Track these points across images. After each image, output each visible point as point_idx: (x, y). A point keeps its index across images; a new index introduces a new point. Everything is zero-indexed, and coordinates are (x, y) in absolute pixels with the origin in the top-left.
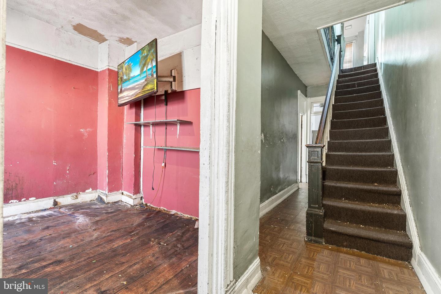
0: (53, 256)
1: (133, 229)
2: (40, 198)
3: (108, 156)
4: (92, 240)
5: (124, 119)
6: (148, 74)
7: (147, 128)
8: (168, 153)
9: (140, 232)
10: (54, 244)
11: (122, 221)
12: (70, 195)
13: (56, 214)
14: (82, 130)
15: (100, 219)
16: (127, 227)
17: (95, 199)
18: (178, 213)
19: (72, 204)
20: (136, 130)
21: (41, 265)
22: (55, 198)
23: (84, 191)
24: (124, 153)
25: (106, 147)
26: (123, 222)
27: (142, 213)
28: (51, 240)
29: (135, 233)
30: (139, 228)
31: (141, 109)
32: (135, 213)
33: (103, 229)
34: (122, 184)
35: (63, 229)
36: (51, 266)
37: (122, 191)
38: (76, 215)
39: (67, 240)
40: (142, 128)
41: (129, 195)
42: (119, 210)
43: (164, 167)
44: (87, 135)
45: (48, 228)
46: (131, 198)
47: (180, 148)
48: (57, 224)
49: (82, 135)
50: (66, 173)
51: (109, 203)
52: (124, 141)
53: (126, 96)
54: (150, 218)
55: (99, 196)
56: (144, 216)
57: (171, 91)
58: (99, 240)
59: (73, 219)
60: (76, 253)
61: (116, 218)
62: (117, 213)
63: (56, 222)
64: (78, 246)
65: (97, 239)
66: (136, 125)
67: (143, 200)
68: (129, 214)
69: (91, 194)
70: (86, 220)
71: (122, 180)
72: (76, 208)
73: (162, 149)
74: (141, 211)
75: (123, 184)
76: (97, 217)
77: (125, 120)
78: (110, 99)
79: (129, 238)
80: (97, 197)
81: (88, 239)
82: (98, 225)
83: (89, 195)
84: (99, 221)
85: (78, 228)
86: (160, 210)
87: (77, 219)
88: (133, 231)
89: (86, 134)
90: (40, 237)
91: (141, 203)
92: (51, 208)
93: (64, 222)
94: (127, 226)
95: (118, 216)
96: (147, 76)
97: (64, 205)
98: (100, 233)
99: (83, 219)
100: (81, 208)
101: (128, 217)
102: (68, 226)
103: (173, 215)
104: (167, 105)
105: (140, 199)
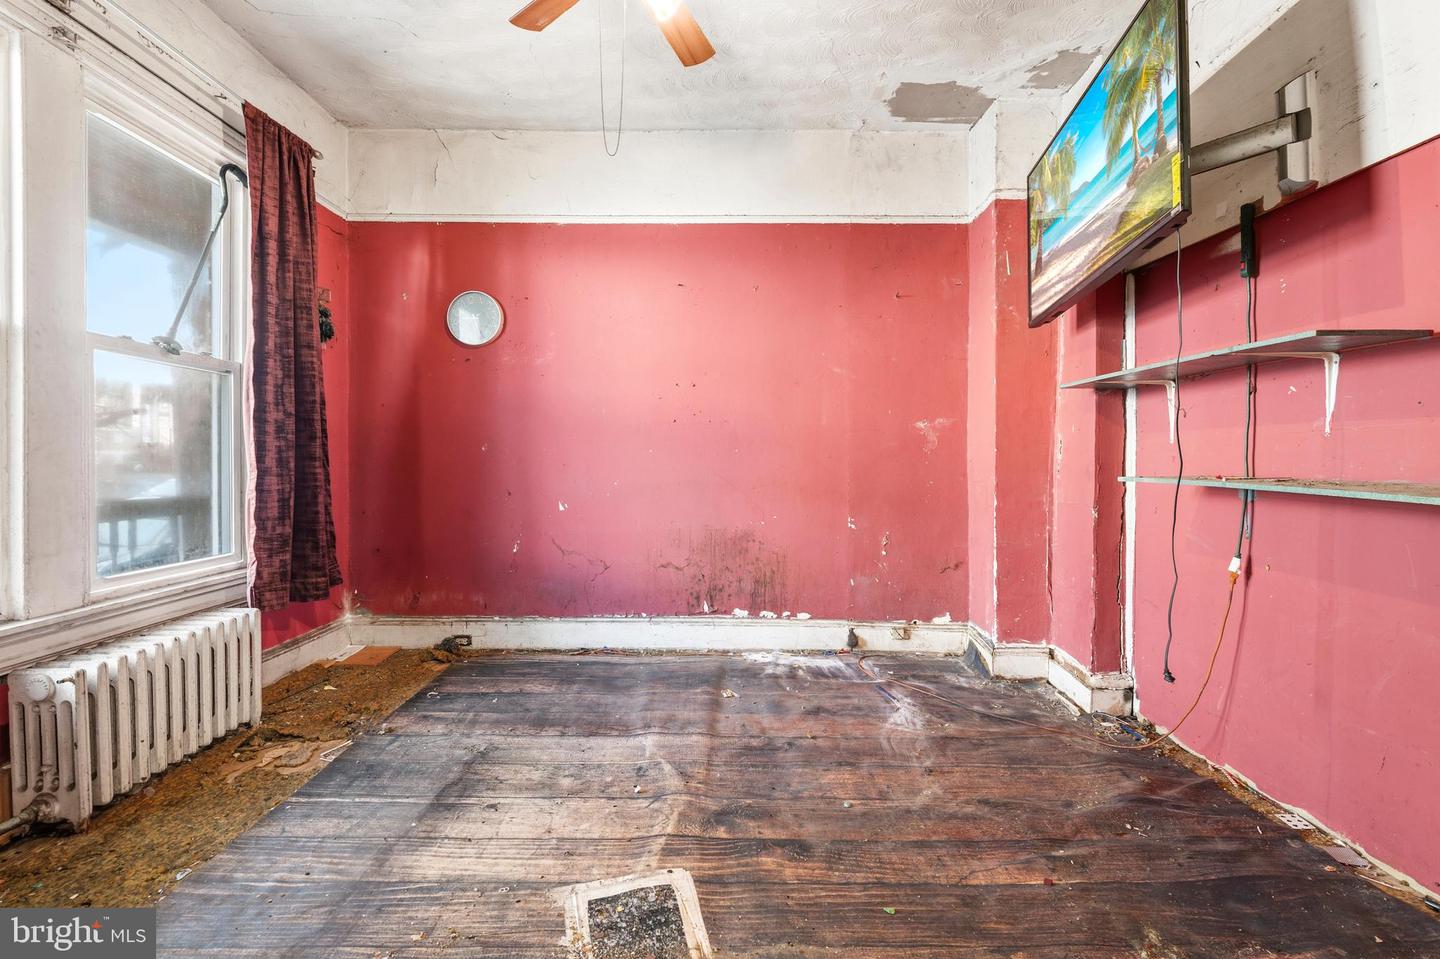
0: (796, 816)
1: (1068, 830)
2: (820, 618)
3: (998, 509)
4: (908, 811)
5: (1055, 372)
6: (1139, 151)
7: (1152, 401)
8: (1262, 509)
9: (1094, 856)
10: (812, 775)
11: (1032, 770)
12: (889, 625)
13: (849, 672)
14: (921, 425)
15: (956, 734)
16: (1043, 810)
17: (960, 652)
18: (1332, 833)
19: (896, 653)
20: (1101, 409)
21: (760, 833)
22: (853, 624)
23: (928, 619)
24: (1056, 502)
25: (993, 481)
26: (1035, 777)
27: (1121, 761)
28: (813, 757)
29: (1070, 852)
30: (1095, 837)
31: (1124, 320)
32: (1089, 754)
33: (957, 777)
34: (1049, 619)
35: (849, 732)
36: (779, 851)
37: (1048, 643)
38: (894, 692)
39: (846, 776)
40: (1131, 401)
41: (1074, 668)
42: (1032, 718)
43: (1241, 580)
44: (935, 439)
45: (816, 712)
46: (1083, 682)
47: (1342, 485)
48: (839, 708)
49: (921, 439)
50: (880, 554)
51: (1003, 678)
52: (1058, 456)
53: (1057, 278)
54: (1159, 803)
55: (971, 644)
56: (1128, 785)
57: (1284, 194)
58: (930, 819)
59: (883, 705)
60: (852, 842)
61: (1011, 745)
62: (1024, 727)
63: (840, 701)
64: (864, 814)
65: (925, 812)
66: (1101, 389)
67: (1137, 703)
68: (1066, 746)
69: (948, 634)
70: (916, 720)
71: (1049, 601)
72: (904, 668)
73: (1234, 492)
74: (1121, 750)
75: (1053, 620)
76: (952, 721)
77: (1059, 377)
78: (1005, 306)
79: (1042, 871)
80: (966, 646)
81: (899, 801)
82: (944, 755)
83: (941, 633)
84: (952, 738)
85: (885, 743)
86: (1217, 777)
87: (892, 708)
88: (1063, 842)
89: (932, 437)
90: (792, 734)
91: (1127, 712)
92: (842, 652)
93: (859, 709)
94: (1045, 805)
95: (1022, 743)
96: (1136, 159)
97: (875, 652)
98: (940, 792)
99: (909, 717)
100: (915, 673)
101: (1058, 763)
102: (863, 724)
103: (1299, 835)
104: (1254, 272)
105: (1120, 695)
